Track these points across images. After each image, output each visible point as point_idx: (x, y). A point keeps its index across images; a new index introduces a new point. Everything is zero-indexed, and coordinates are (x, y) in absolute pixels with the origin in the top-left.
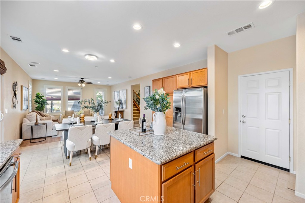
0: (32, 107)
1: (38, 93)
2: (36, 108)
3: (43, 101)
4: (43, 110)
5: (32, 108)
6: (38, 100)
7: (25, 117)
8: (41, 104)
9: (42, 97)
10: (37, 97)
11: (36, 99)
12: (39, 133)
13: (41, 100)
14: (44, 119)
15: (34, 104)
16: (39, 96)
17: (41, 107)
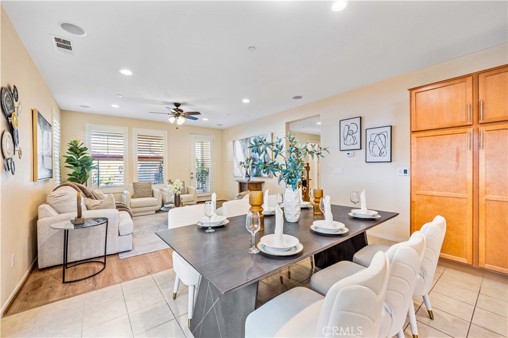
0: (60, 174)
1: (75, 142)
2: (69, 177)
3: (86, 161)
4: (85, 180)
5: (61, 177)
6: (75, 158)
7: (44, 201)
8: (80, 168)
10: (71, 149)
11: (69, 155)
12: (84, 246)
13: (81, 157)
14: (94, 205)
15: (66, 167)
16: (77, 148)
17: (80, 174)
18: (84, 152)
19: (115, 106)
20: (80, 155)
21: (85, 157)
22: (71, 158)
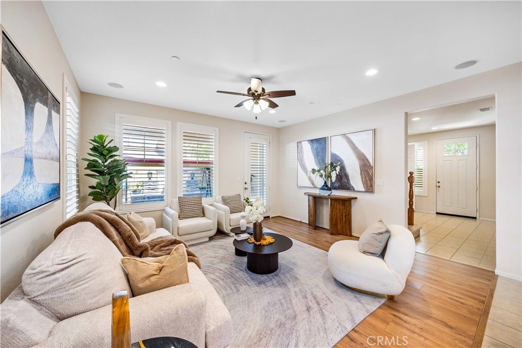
0: (78, 186)
1: (101, 137)
2: (91, 190)
3: (116, 166)
4: (114, 195)
5: (78, 191)
6: (100, 161)
8: (108, 177)
9: (112, 152)
10: (94, 149)
11: (92, 158)
13: (109, 161)
14: (145, 275)
15: (86, 175)
16: (104, 147)
17: (107, 186)
18: (113, 153)
19: (161, 84)
20: (107, 157)
21: (115, 161)
22: (94, 163)
